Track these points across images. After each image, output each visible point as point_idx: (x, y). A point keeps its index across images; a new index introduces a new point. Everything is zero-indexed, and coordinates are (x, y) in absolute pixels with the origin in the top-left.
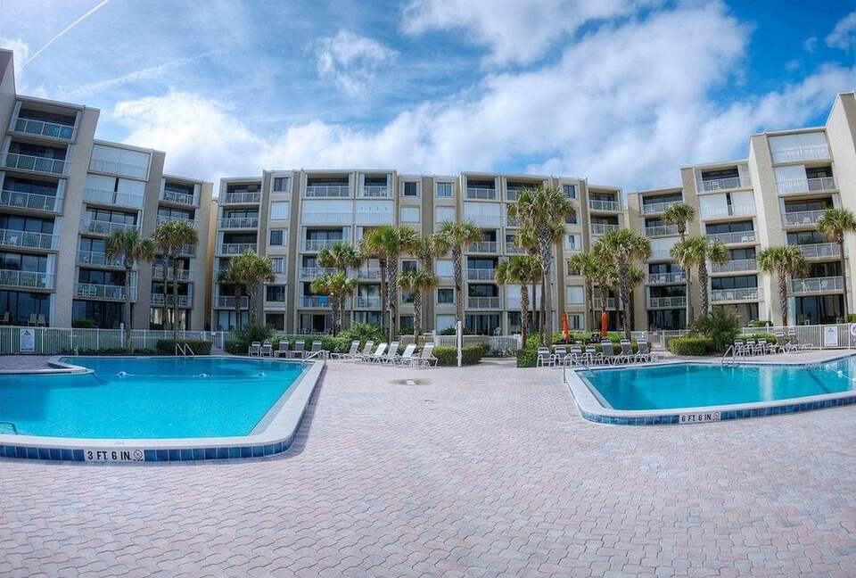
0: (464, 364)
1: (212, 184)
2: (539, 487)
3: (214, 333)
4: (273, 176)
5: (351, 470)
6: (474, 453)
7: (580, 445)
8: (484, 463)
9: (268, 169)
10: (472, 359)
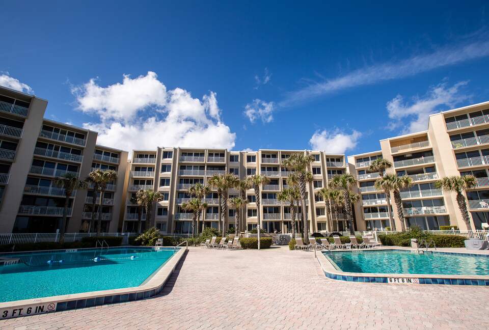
0: (262, 248)
1: (128, 152)
2: (300, 314)
3: (123, 234)
4: (163, 150)
5: (194, 303)
6: (263, 294)
7: (324, 291)
8: (268, 299)
9: (161, 147)
10: (266, 245)
